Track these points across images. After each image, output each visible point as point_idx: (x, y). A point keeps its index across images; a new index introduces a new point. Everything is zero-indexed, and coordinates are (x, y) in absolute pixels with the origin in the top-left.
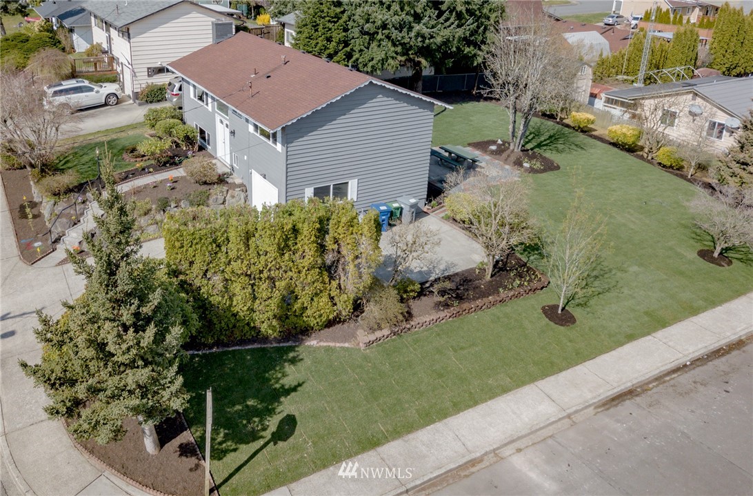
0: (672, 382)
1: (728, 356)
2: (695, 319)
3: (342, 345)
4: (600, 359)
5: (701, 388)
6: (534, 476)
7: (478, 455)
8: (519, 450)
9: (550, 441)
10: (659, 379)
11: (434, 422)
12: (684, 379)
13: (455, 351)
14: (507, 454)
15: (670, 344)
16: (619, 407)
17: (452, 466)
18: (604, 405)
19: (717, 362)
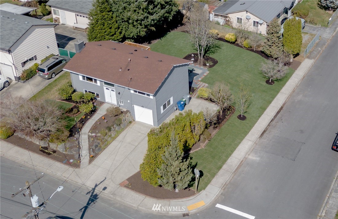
0: (272, 125)
1: (280, 112)
2: (271, 105)
3: (198, 149)
4: (255, 126)
5: (277, 124)
6: (254, 158)
7: (242, 159)
8: (249, 155)
9: (254, 150)
10: (269, 125)
11: (229, 157)
12: (274, 122)
13: (224, 138)
14: (247, 157)
15: (268, 114)
16: (264, 136)
17: (238, 164)
18: (260, 137)
19: (278, 115)
